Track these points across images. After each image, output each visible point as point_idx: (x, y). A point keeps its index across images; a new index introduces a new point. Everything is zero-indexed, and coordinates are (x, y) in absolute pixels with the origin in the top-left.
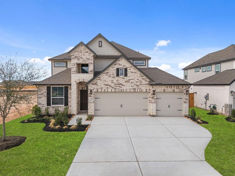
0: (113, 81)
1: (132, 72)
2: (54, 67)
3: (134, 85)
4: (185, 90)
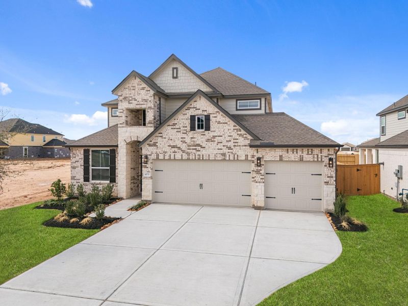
0: (184, 140)
1: (219, 123)
2: (112, 116)
3: (223, 147)
4: (325, 157)
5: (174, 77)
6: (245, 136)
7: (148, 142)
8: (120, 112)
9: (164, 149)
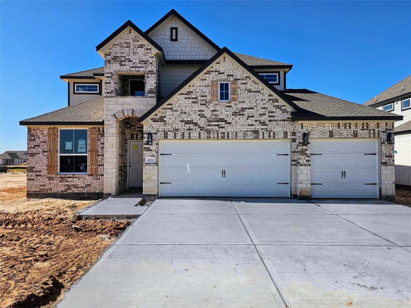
0: (203, 113)
1: (250, 91)
2: (74, 93)
3: (254, 123)
4: (383, 132)
5: (172, 40)
6: (283, 108)
7: (152, 116)
8: (108, 77)
9: (174, 125)
